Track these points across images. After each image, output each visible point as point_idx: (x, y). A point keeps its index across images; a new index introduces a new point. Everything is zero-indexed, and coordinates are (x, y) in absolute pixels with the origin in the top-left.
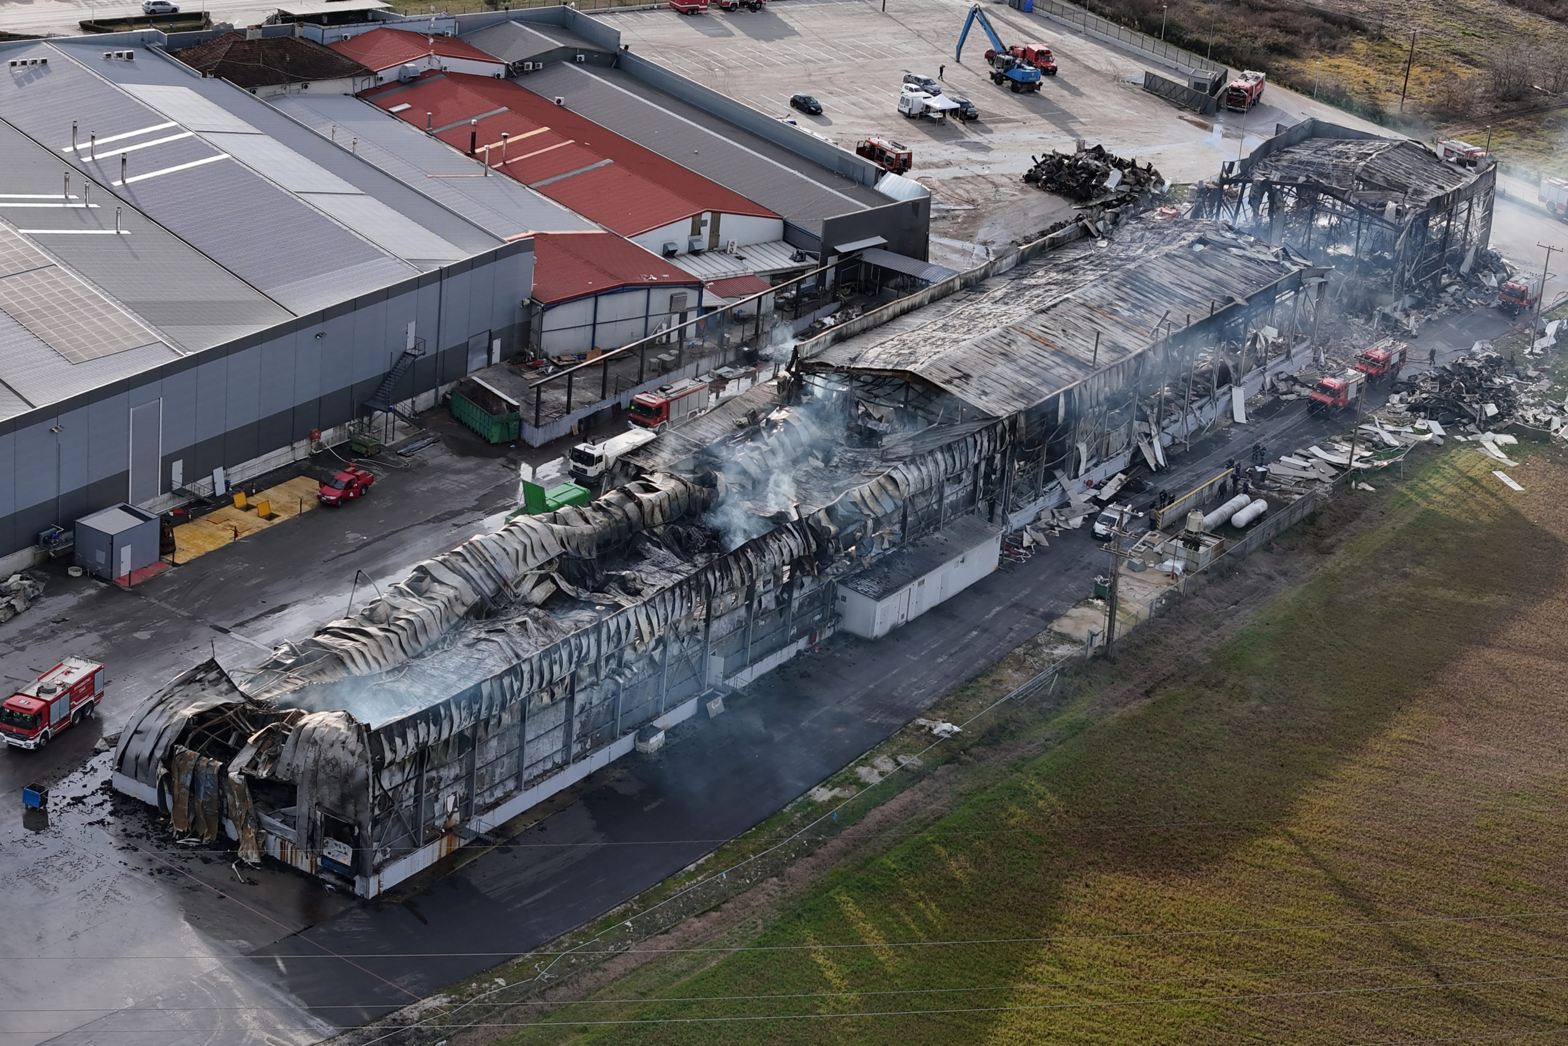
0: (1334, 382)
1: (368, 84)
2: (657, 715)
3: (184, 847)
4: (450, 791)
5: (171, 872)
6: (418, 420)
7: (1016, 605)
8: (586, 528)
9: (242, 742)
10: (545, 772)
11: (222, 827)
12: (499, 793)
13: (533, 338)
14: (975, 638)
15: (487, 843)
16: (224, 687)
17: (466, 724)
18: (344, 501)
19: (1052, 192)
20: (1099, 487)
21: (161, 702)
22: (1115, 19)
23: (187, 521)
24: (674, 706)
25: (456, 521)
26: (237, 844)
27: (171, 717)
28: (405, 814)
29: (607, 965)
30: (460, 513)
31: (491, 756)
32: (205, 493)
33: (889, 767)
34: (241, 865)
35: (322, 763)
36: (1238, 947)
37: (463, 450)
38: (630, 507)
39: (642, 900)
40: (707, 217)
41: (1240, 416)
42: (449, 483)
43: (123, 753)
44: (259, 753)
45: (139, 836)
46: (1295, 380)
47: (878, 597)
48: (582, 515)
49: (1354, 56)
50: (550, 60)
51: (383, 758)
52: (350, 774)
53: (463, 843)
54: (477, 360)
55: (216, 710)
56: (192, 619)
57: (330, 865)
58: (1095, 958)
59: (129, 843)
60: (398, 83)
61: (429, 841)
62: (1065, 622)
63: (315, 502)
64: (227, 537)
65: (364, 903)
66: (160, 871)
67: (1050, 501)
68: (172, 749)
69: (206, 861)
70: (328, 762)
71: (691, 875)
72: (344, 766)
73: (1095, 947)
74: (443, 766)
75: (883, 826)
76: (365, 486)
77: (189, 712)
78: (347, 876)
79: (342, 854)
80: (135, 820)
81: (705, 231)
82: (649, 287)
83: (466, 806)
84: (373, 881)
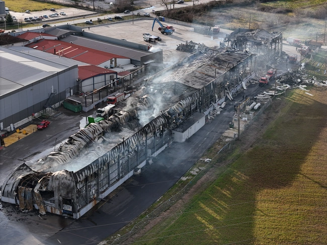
0: (264, 78)
1: (27, 43)
2: (138, 165)
3: (24, 213)
4: (93, 188)
5: (22, 219)
6: (56, 109)
7: (212, 131)
8: (108, 125)
9: (36, 182)
10: (115, 182)
11: (34, 206)
12: (105, 188)
13: (80, 89)
14: (206, 140)
15: (104, 201)
16: (28, 170)
17: (96, 170)
18: (44, 128)
19: (183, 51)
20: (220, 105)
21: (12, 176)
22: (183, 21)
23: (6, 137)
24: (141, 163)
25: (72, 129)
26: (39, 210)
27: (16, 179)
28: (84, 195)
29: (146, 227)
30: (73, 128)
31: (102, 178)
32: (9, 130)
33: (198, 170)
34: (41, 215)
35: (61, 184)
36: (301, 200)
37: (69, 115)
38: (117, 119)
39: (148, 210)
40: (113, 59)
41: (245, 88)
42: (68, 122)
43: (4, 191)
44: (42, 185)
45: (12, 212)
46: (254, 80)
47: (183, 132)
48: (106, 122)
49: (234, 22)
50: (67, 35)
51: (77, 180)
52: (69, 186)
53: (98, 202)
54: (68, 95)
55: (27, 176)
56: (13, 158)
57: (66, 212)
58: (268, 207)
59: (9, 215)
60: (34, 42)
61: (90, 202)
62: (225, 133)
63: (36, 129)
64: (17, 139)
65: (76, 220)
66: (19, 220)
67: (211, 109)
68: (17, 187)
69: (31, 215)
70: (62, 184)
71: (159, 202)
72: (67, 184)
73: (267, 205)
74: (91, 181)
75: (202, 184)
76: (48, 124)
77: (20, 177)
78: (70, 214)
79: (69, 208)
80: (9, 208)
81: (113, 63)
82: (105, 74)
83: (98, 192)
84: (78, 214)
